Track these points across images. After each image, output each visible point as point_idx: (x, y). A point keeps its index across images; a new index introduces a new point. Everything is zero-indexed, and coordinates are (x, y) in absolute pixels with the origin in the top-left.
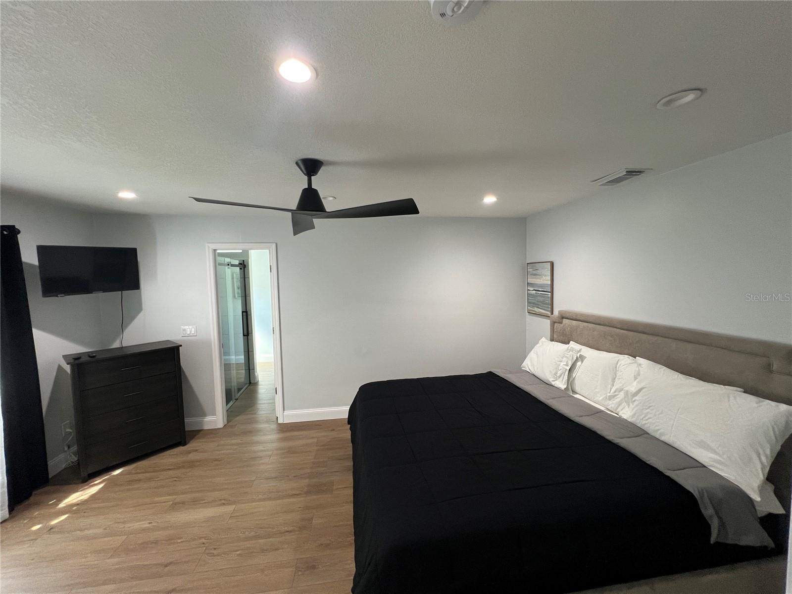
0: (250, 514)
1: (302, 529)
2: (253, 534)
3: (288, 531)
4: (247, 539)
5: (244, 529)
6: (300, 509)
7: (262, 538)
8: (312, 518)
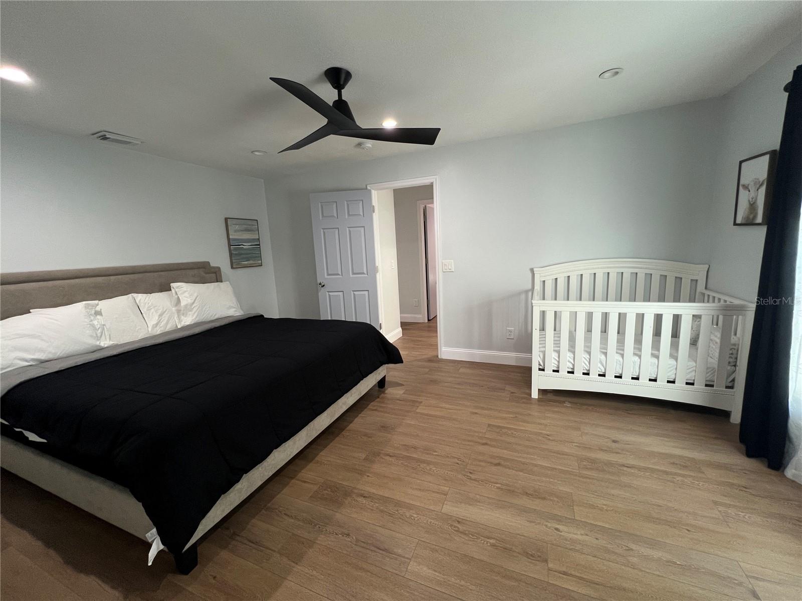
0: (423, 490)
1: (378, 454)
2: (422, 465)
3: (390, 456)
4: (429, 463)
5: (431, 474)
6: (369, 475)
7: (414, 459)
8: (364, 459)
